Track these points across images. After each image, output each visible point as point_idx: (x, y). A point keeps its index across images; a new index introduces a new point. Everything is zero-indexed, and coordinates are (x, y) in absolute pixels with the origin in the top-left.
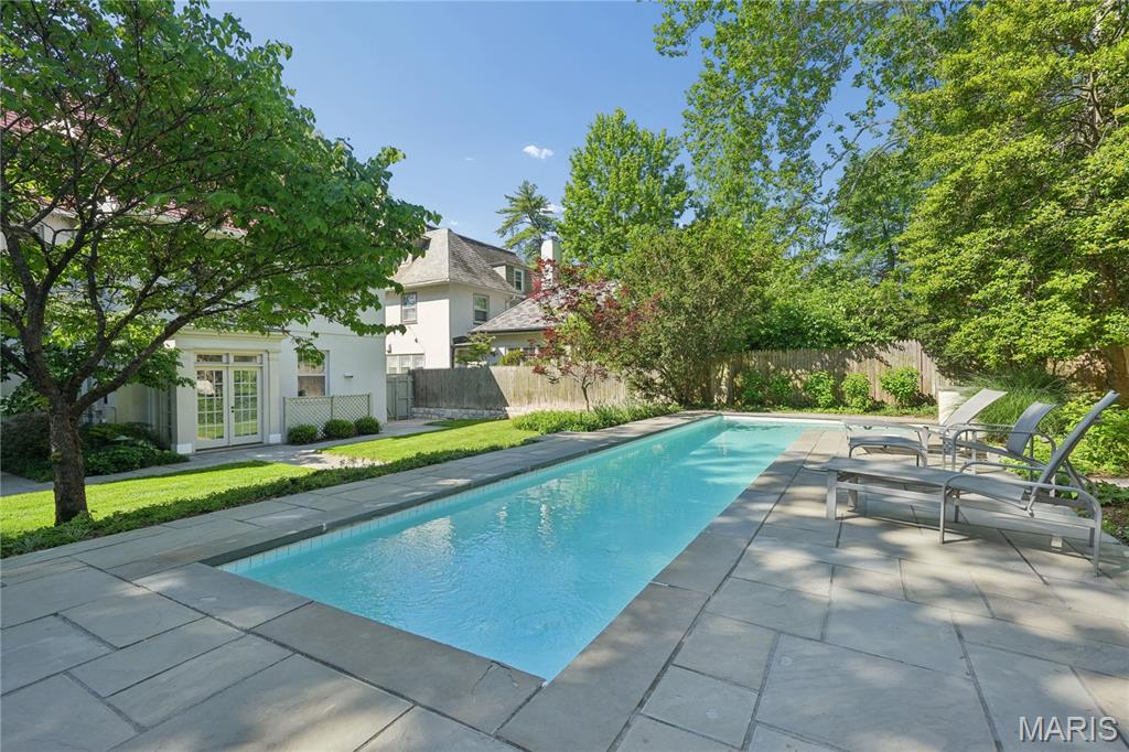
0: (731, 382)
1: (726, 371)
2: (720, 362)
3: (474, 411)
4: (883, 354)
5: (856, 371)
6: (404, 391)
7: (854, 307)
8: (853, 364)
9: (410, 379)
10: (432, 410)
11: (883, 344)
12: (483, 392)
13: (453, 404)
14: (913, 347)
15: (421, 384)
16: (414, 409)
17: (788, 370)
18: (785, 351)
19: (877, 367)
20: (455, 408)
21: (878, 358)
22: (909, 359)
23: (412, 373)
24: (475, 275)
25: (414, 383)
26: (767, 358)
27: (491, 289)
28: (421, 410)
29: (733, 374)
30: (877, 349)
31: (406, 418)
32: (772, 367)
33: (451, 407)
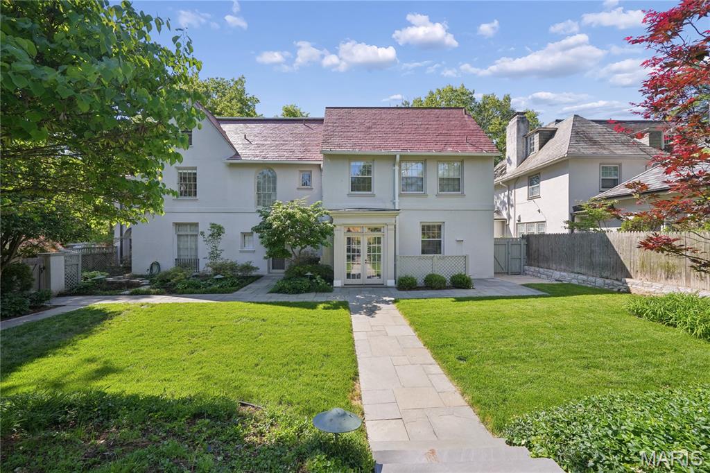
3: (585, 277)
6: (517, 252)
9: (524, 242)
10: (541, 270)
12: (598, 258)
13: (563, 267)
15: (534, 246)
16: (526, 267)
20: (565, 271)
23: (527, 238)
24: (603, 147)
25: (528, 246)
27: (622, 157)
28: (532, 269)
31: (519, 274)
33: (560, 270)
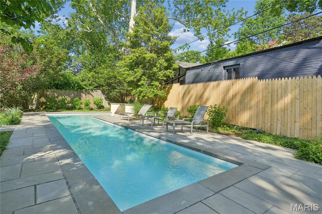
0: (38, 100)
1: (36, 96)
2: (34, 92)
4: (92, 93)
5: (85, 98)
7: (84, 78)
8: (83, 95)
11: (92, 90)
14: (99, 92)
17: (62, 97)
18: (62, 90)
19: (90, 97)
21: (91, 94)
22: (98, 95)
26: (54, 92)
29: (40, 97)
30: (90, 92)
32: (56, 95)
